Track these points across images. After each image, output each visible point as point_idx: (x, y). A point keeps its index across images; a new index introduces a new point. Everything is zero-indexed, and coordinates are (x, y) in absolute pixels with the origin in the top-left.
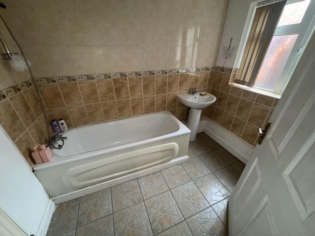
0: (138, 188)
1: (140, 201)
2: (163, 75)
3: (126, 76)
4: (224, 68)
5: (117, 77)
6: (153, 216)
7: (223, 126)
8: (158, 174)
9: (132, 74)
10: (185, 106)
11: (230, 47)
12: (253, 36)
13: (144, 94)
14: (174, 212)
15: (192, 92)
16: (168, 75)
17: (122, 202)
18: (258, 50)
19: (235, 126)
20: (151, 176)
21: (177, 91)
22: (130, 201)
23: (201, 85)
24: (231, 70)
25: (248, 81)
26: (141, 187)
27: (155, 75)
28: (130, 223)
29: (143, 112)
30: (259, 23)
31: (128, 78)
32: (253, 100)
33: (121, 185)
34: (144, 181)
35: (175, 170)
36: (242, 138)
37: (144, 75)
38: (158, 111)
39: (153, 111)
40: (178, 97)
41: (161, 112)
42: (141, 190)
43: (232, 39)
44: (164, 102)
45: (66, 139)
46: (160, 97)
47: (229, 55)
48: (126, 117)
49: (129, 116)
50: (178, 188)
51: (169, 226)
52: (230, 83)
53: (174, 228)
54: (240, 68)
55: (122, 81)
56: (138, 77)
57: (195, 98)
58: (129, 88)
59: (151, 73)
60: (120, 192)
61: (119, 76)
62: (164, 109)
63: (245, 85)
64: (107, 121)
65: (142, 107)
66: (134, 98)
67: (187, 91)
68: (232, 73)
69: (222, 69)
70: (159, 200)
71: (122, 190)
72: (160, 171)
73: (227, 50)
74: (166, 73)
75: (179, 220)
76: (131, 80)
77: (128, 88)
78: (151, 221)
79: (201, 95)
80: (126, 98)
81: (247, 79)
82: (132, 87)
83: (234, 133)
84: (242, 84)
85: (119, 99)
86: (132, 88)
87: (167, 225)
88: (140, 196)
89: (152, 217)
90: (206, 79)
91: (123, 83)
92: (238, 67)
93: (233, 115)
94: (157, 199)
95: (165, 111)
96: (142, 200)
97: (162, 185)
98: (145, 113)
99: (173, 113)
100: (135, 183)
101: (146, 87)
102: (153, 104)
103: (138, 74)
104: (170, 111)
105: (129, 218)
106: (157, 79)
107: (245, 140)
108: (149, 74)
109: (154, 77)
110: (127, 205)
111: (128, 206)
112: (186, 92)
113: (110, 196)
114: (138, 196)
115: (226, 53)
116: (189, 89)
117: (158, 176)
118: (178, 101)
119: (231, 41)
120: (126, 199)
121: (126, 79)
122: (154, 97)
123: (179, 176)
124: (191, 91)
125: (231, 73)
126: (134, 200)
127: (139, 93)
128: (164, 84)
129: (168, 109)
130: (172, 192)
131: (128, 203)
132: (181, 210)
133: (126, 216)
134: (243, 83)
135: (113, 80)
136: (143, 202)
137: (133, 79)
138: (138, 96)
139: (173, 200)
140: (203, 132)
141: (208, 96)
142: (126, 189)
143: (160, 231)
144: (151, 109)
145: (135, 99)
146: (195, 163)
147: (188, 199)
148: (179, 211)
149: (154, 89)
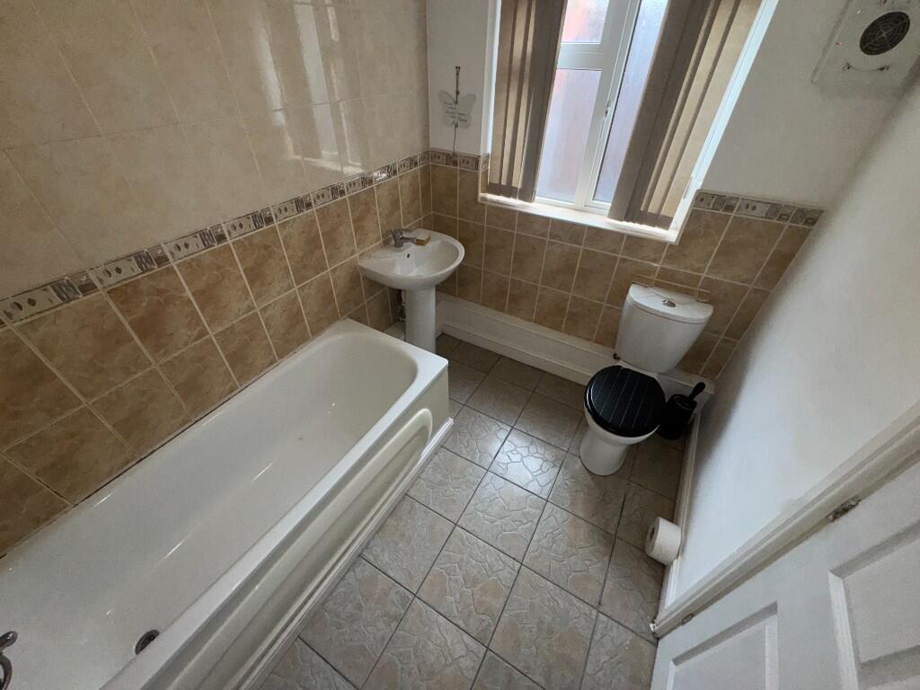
0: (380, 577)
1: (407, 603)
2: (301, 214)
3: (167, 260)
4: (454, 154)
5: (122, 276)
6: (460, 609)
7: (485, 305)
8: (406, 505)
9: (186, 246)
10: (382, 286)
11: (458, 93)
12: (510, 67)
13: (256, 298)
14: (494, 566)
15: (395, 240)
16: (317, 210)
17: (363, 646)
18: (528, 107)
19: (515, 300)
20: (392, 522)
21: (353, 253)
22: (380, 625)
23: (409, 213)
24: (477, 160)
25: (519, 186)
26: (384, 569)
27: (276, 224)
28: (420, 671)
29: (271, 357)
30: (517, 31)
31: (174, 264)
32: (543, 235)
33: (327, 604)
34: (383, 550)
35: (439, 470)
36: (535, 322)
37: (234, 234)
38: (317, 330)
39: (302, 340)
40: (362, 269)
41: (328, 332)
42: (392, 574)
43: (458, 68)
44: (327, 298)
45: (14, 639)
46: (312, 287)
47: (462, 117)
48: (220, 398)
49: (231, 391)
50: (471, 507)
51: (502, 600)
52: (481, 195)
53: (514, 596)
54: (493, 152)
55: (152, 283)
56: (216, 246)
57: (408, 256)
58: (192, 298)
59: (262, 219)
60: (339, 626)
61: (131, 270)
62: (332, 319)
63: (515, 198)
64: (150, 451)
65: (265, 342)
66: (227, 325)
67: (378, 243)
68: (481, 171)
69: (452, 158)
70: (448, 565)
71: (338, 616)
72: (406, 494)
73: (452, 102)
74: (309, 205)
75: (511, 574)
76: (192, 267)
77: (190, 301)
78: (462, 626)
79: (420, 243)
80: (196, 340)
81: (518, 182)
82: (203, 292)
83: (517, 316)
84: (508, 195)
85: (165, 354)
86: (207, 297)
87: (497, 604)
88: (397, 593)
89: (457, 614)
90: (415, 192)
91: (160, 292)
92: (489, 151)
93: (506, 276)
94: (442, 566)
95: (338, 325)
96: (411, 597)
97: (432, 527)
98: (281, 357)
99: (359, 318)
100: (364, 571)
101: (255, 275)
102: (295, 318)
103: (211, 237)
104: (351, 317)
105: (408, 664)
106: (285, 233)
107: (544, 325)
108: (253, 226)
109: (274, 230)
110: (383, 640)
111: (385, 643)
112: (377, 247)
113: (316, 659)
114: (392, 595)
115: (451, 110)
116: (383, 235)
117: (410, 512)
118: (365, 277)
119: (458, 74)
120: (369, 629)
121: (170, 271)
122: (293, 297)
123: (455, 478)
124: (389, 239)
125: (477, 169)
126: (392, 613)
127: (240, 302)
128: (313, 243)
129: (342, 314)
130: (464, 526)
131: (382, 632)
132: (504, 549)
133: (400, 665)
134: (509, 191)
135: (109, 292)
136: (416, 599)
137: (198, 260)
138: (237, 316)
139: (477, 543)
140: (443, 334)
141: (438, 241)
142: (350, 606)
143: (492, 629)
144: (293, 336)
145: (232, 328)
146: (468, 424)
147: (501, 518)
148: (501, 554)
149: (286, 267)
